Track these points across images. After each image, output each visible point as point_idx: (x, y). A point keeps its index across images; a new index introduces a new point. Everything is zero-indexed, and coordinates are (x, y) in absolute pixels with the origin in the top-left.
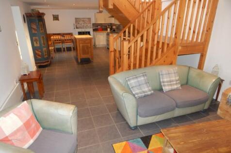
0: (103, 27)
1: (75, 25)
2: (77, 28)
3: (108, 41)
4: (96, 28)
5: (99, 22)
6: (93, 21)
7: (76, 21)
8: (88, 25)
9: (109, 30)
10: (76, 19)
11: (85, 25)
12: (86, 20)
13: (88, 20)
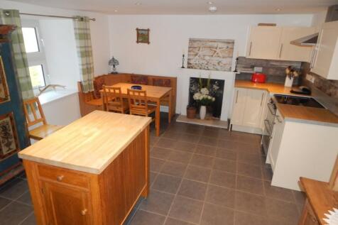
0: (271, 72)
1: (186, 58)
2: (190, 66)
3: (269, 125)
4: (249, 71)
5: (258, 55)
6: (241, 51)
7: (191, 48)
8: (224, 61)
9: (289, 82)
10: (192, 41)
11: (215, 60)
12: (220, 45)
13: (225, 46)
